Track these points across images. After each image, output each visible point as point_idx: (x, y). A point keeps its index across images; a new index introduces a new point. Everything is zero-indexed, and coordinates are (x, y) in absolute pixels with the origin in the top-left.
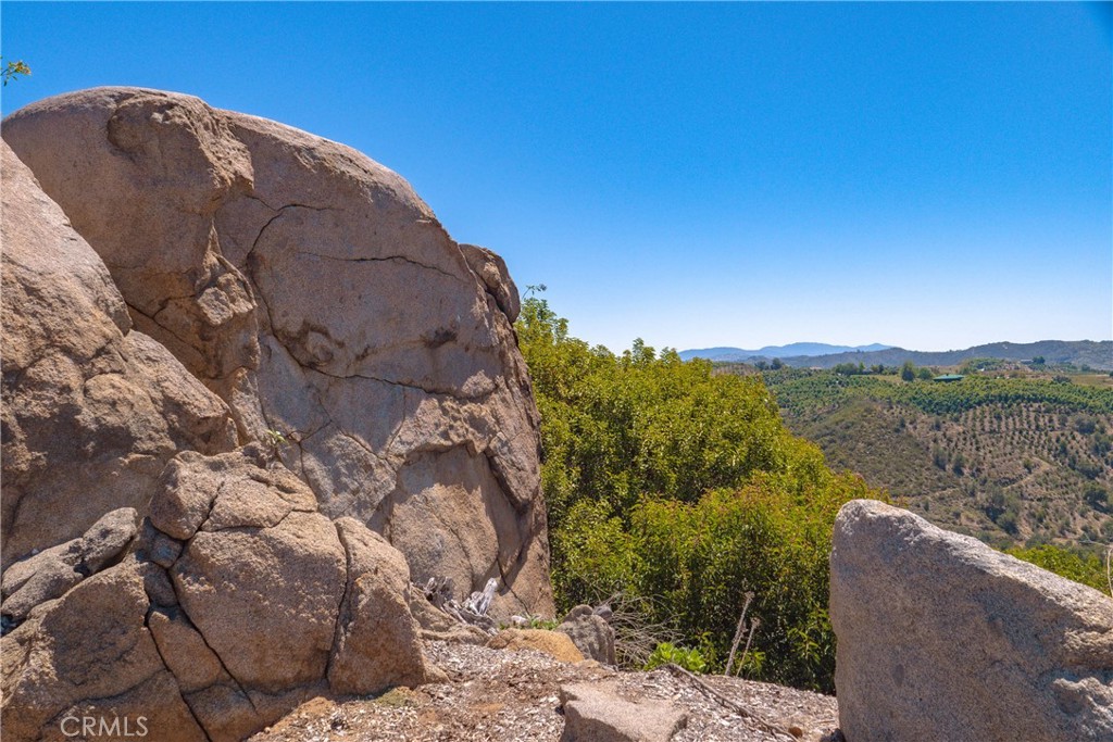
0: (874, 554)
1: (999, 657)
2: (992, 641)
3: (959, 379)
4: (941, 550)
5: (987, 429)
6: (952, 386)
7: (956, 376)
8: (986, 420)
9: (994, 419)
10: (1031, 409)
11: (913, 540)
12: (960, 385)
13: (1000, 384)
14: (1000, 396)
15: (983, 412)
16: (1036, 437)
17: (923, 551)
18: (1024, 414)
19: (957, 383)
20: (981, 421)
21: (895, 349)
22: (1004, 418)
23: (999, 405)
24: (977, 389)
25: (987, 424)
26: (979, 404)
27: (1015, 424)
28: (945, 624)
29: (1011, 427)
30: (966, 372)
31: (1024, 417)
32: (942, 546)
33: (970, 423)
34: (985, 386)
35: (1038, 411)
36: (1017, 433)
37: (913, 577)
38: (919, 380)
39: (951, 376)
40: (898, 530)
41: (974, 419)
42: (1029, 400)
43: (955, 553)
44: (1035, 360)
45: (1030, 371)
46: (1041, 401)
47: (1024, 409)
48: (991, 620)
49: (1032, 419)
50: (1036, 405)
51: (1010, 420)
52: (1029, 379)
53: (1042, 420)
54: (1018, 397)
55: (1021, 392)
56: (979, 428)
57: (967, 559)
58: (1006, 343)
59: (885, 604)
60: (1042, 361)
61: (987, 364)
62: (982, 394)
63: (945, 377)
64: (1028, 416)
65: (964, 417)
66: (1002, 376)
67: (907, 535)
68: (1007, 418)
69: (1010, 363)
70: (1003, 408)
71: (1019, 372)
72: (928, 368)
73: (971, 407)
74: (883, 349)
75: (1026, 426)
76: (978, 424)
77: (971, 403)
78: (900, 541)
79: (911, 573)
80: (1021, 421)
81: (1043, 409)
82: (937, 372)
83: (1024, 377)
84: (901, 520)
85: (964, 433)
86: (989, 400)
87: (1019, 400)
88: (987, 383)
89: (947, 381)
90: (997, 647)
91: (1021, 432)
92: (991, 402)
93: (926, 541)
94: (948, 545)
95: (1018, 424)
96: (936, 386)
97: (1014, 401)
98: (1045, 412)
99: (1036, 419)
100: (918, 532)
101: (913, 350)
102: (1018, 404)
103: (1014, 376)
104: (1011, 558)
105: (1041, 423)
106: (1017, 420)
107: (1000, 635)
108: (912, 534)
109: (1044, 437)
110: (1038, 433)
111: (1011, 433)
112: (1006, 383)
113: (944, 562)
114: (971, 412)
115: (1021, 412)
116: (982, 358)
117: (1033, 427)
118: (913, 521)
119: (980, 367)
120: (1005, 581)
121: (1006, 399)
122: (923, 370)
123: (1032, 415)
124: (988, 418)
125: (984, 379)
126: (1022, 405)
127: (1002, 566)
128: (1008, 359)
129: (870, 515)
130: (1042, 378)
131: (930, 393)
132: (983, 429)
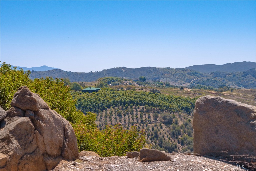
0: (211, 106)
1: (239, 121)
2: (238, 118)
3: (97, 91)
4: (227, 103)
5: (113, 123)
6: (93, 95)
7: (95, 89)
8: (112, 117)
9: (118, 117)
10: (138, 110)
11: (220, 102)
12: (98, 94)
13: (121, 94)
14: (121, 101)
15: (111, 112)
16: (141, 127)
17: (223, 104)
18: (135, 113)
19: (96, 93)
20: (110, 118)
21: (57, 70)
22: (123, 116)
23: (120, 107)
24: (108, 97)
25: (113, 120)
26: (109, 107)
27: (129, 119)
28: (228, 117)
29: (127, 122)
30: (101, 86)
31: (134, 115)
32: (227, 102)
33: (103, 119)
34: (112, 95)
35: (142, 111)
36: (130, 125)
37: (221, 109)
38: (73, 91)
39: (92, 89)
40: (216, 100)
41: (106, 117)
42: (137, 104)
43: (230, 103)
44: (141, 79)
45: (137, 86)
46: (144, 105)
47: (135, 110)
48: (238, 114)
49: (139, 116)
50: (141, 107)
51: (127, 117)
52: (137, 91)
53: (144, 116)
54: (131, 102)
55: (133, 99)
56: (109, 123)
57: (232, 104)
58: (124, 68)
59: (213, 117)
60: (144, 79)
61: (113, 81)
62: (111, 100)
63: (88, 89)
64: (137, 114)
65: (100, 115)
66: (122, 89)
67: (219, 101)
68: (125, 116)
69: (126, 81)
70: (122, 109)
71: (131, 86)
72: (79, 83)
73: (104, 109)
74: (49, 69)
75: (135, 121)
76: (108, 120)
77: (104, 106)
78: (217, 102)
79: (220, 109)
80: (133, 117)
81: (145, 110)
82: (83, 85)
83: (134, 90)
84: (217, 98)
85: (100, 126)
86: (115, 104)
87: (132, 104)
88: (113, 93)
89: (90, 91)
90: (239, 119)
91: (132, 125)
92: (116, 105)
93: (223, 101)
94: (228, 102)
95: (131, 119)
96: (83, 95)
97: (129, 105)
98: (146, 112)
99: (141, 116)
100: (221, 100)
101: (68, 71)
102: (131, 107)
103: (129, 89)
104: (240, 102)
105: (144, 119)
106: (130, 117)
107: (240, 117)
108: (220, 101)
109: (145, 127)
110: (142, 125)
111: (127, 125)
112: (124, 93)
113: (228, 105)
114: (104, 112)
115: (133, 112)
116: (110, 77)
117: (140, 121)
118: (220, 98)
119: (109, 83)
120: (241, 107)
121: (125, 103)
122: (75, 84)
123: (139, 113)
124: (114, 116)
125: (111, 90)
126: (134, 107)
127: (239, 104)
128: (125, 78)
129: (209, 98)
130: (144, 90)
131: (80, 100)
132: (111, 124)
